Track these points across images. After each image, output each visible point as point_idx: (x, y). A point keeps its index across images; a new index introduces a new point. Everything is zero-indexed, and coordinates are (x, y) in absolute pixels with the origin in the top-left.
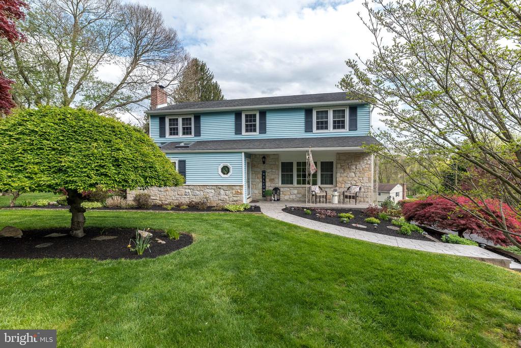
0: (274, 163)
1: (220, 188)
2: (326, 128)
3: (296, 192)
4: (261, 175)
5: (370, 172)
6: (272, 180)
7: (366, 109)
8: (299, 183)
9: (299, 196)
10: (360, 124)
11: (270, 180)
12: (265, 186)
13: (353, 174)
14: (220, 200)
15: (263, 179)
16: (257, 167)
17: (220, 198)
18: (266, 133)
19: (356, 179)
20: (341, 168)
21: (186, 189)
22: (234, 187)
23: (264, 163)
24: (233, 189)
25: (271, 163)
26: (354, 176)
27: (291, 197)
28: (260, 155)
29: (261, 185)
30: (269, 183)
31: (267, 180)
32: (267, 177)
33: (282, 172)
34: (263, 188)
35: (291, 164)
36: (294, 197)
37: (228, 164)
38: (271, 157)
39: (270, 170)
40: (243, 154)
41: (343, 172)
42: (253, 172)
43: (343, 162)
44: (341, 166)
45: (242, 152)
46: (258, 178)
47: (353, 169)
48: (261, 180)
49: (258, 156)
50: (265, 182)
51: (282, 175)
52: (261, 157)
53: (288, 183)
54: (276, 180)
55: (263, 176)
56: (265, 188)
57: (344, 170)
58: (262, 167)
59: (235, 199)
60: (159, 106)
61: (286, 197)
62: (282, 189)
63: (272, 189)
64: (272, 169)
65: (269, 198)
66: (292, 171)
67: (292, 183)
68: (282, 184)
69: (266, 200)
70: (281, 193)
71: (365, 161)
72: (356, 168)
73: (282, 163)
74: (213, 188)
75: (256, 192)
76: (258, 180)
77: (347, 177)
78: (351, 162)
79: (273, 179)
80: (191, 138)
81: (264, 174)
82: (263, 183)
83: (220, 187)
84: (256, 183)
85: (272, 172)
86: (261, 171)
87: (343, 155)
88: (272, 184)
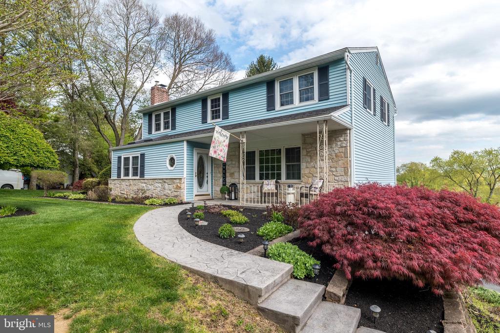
1: (165, 182)
2: (292, 102)
4: (222, 169)
5: (346, 159)
6: (232, 174)
7: (342, 66)
10: (333, 89)
11: (230, 175)
12: (225, 181)
14: (165, 195)
15: (223, 173)
17: (165, 193)
18: (228, 118)
20: (307, 155)
21: (142, 183)
22: (175, 180)
24: (174, 183)
25: (231, 154)
29: (221, 180)
30: (229, 177)
31: (228, 175)
32: (227, 171)
36: (254, 196)
37: (174, 155)
39: (230, 162)
40: (185, 143)
43: (310, 146)
44: (308, 152)
45: (183, 141)
46: (219, 172)
50: (225, 177)
53: (250, 179)
54: (236, 174)
55: (223, 169)
56: (225, 185)
57: (311, 158)
59: (176, 194)
60: (155, 104)
66: (254, 162)
68: (245, 179)
71: (339, 143)
74: (161, 181)
75: (218, 189)
76: (219, 175)
77: (315, 167)
80: (169, 132)
81: (224, 168)
82: (223, 178)
83: (165, 180)
84: (217, 178)
85: (232, 164)
86: (222, 164)
87: (309, 136)
88: (233, 180)
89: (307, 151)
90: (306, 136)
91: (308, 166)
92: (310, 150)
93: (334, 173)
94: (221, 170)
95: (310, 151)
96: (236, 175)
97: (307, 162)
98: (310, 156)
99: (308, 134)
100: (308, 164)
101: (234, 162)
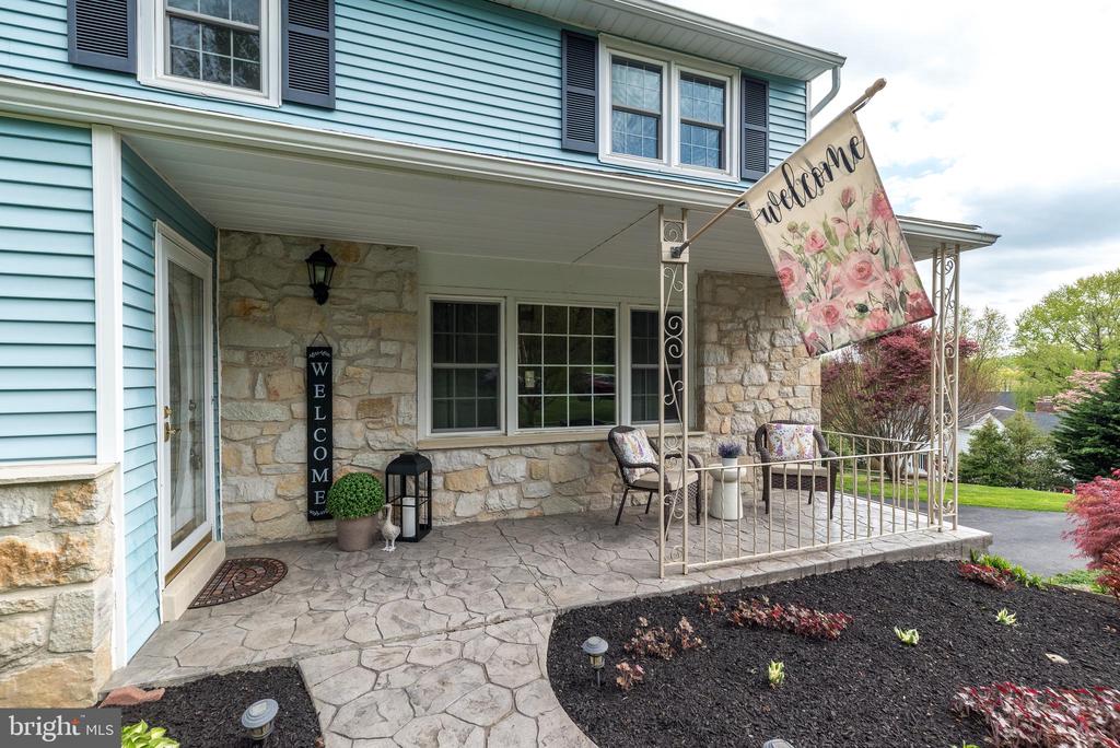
0: (389, 300)
3: (518, 468)
4: (299, 379)
5: (815, 363)
6: (376, 409)
7: (794, 102)
8: (528, 419)
9: (537, 489)
11: (359, 408)
12: (329, 445)
13: (761, 368)
15: (311, 402)
16: (273, 323)
18: (331, 110)
19: (772, 392)
20: (719, 343)
23: (321, 293)
25: (367, 300)
26: (765, 379)
27: (494, 502)
28: (288, 242)
29: (293, 443)
30: (359, 426)
31: (343, 407)
32: (341, 389)
33: (436, 358)
34: (312, 463)
35: (490, 312)
36: (510, 497)
38: (373, 261)
39: (365, 346)
41: (727, 360)
42: (239, 357)
43: (729, 315)
44: (722, 334)
46: (273, 395)
47: (764, 349)
48: (300, 408)
49: (274, 248)
50: (328, 424)
51: (435, 372)
52: (301, 254)
53: (465, 423)
54: (401, 407)
55: (311, 379)
56: (328, 463)
57: (731, 354)
58: (311, 326)
61: (468, 507)
62: (439, 462)
63: (379, 461)
64: (376, 335)
65: (361, 528)
66: (491, 352)
67: (490, 419)
68: (439, 423)
69: (334, 543)
70: (437, 481)
72: (773, 345)
73: (439, 308)
75: (262, 489)
76: (277, 412)
77: (741, 383)
78: (757, 317)
79: (386, 402)
81: (320, 370)
82: (311, 424)
84: (251, 431)
85: (379, 354)
86: (297, 349)
87: (728, 282)
88: (382, 434)
89: (720, 330)
90: (719, 282)
91: (725, 379)
92: (729, 326)
93: (791, 402)
94: (291, 382)
95: (730, 332)
96: (403, 409)
97: (718, 367)
98: (729, 347)
99: (723, 276)
100: (722, 372)
101: (386, 347)
